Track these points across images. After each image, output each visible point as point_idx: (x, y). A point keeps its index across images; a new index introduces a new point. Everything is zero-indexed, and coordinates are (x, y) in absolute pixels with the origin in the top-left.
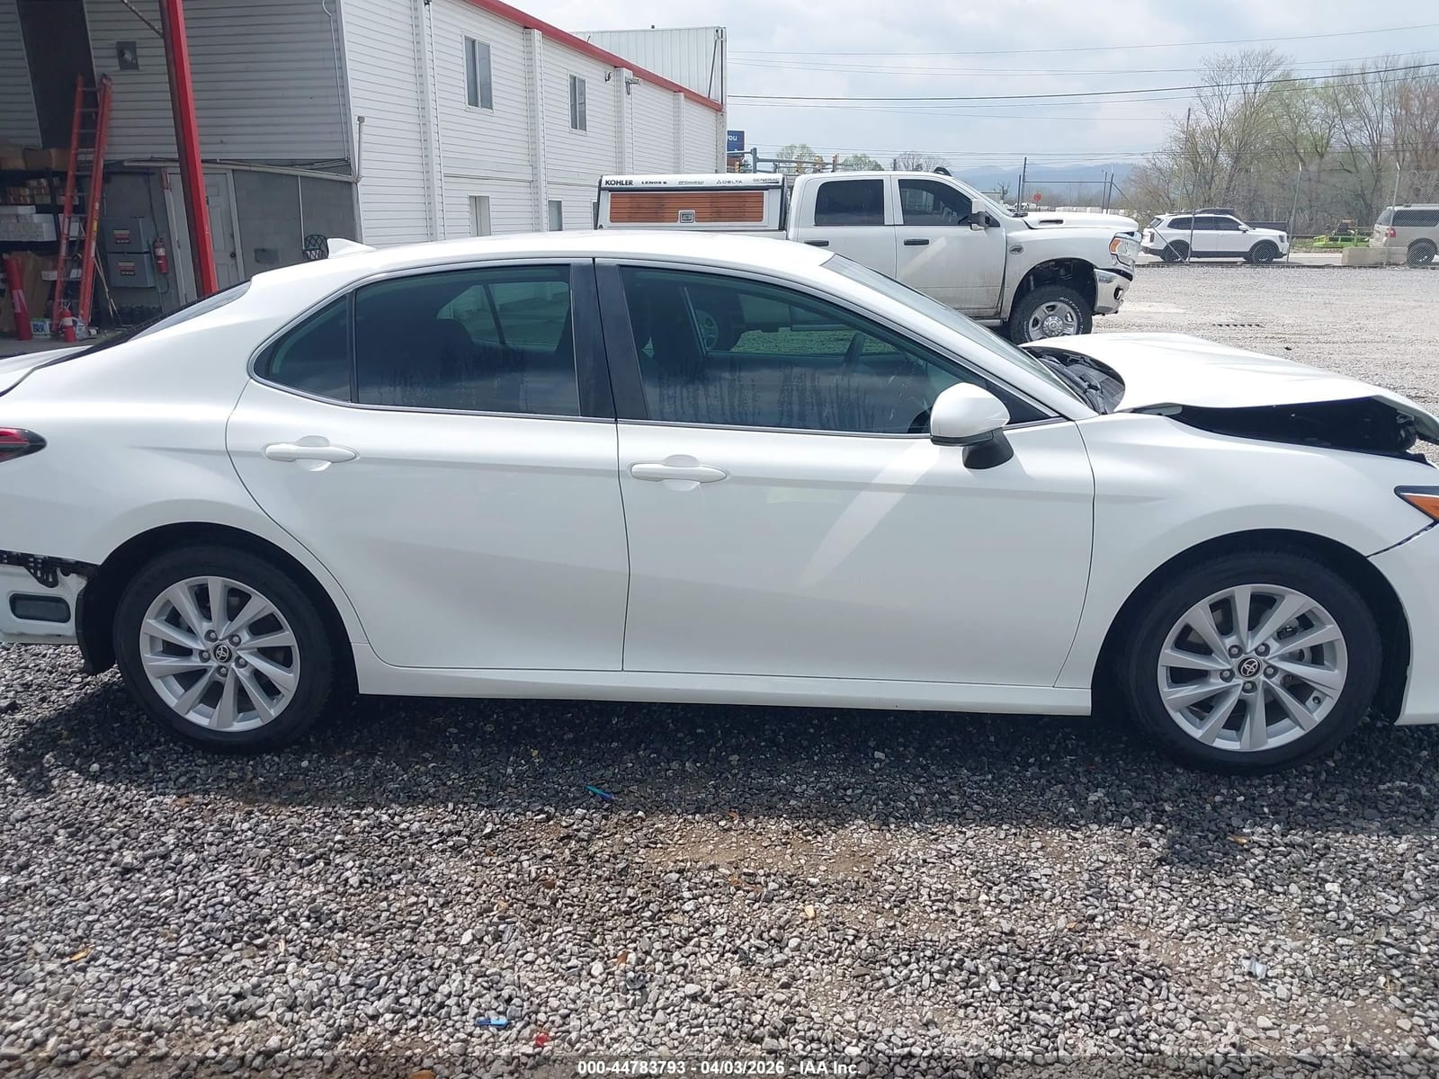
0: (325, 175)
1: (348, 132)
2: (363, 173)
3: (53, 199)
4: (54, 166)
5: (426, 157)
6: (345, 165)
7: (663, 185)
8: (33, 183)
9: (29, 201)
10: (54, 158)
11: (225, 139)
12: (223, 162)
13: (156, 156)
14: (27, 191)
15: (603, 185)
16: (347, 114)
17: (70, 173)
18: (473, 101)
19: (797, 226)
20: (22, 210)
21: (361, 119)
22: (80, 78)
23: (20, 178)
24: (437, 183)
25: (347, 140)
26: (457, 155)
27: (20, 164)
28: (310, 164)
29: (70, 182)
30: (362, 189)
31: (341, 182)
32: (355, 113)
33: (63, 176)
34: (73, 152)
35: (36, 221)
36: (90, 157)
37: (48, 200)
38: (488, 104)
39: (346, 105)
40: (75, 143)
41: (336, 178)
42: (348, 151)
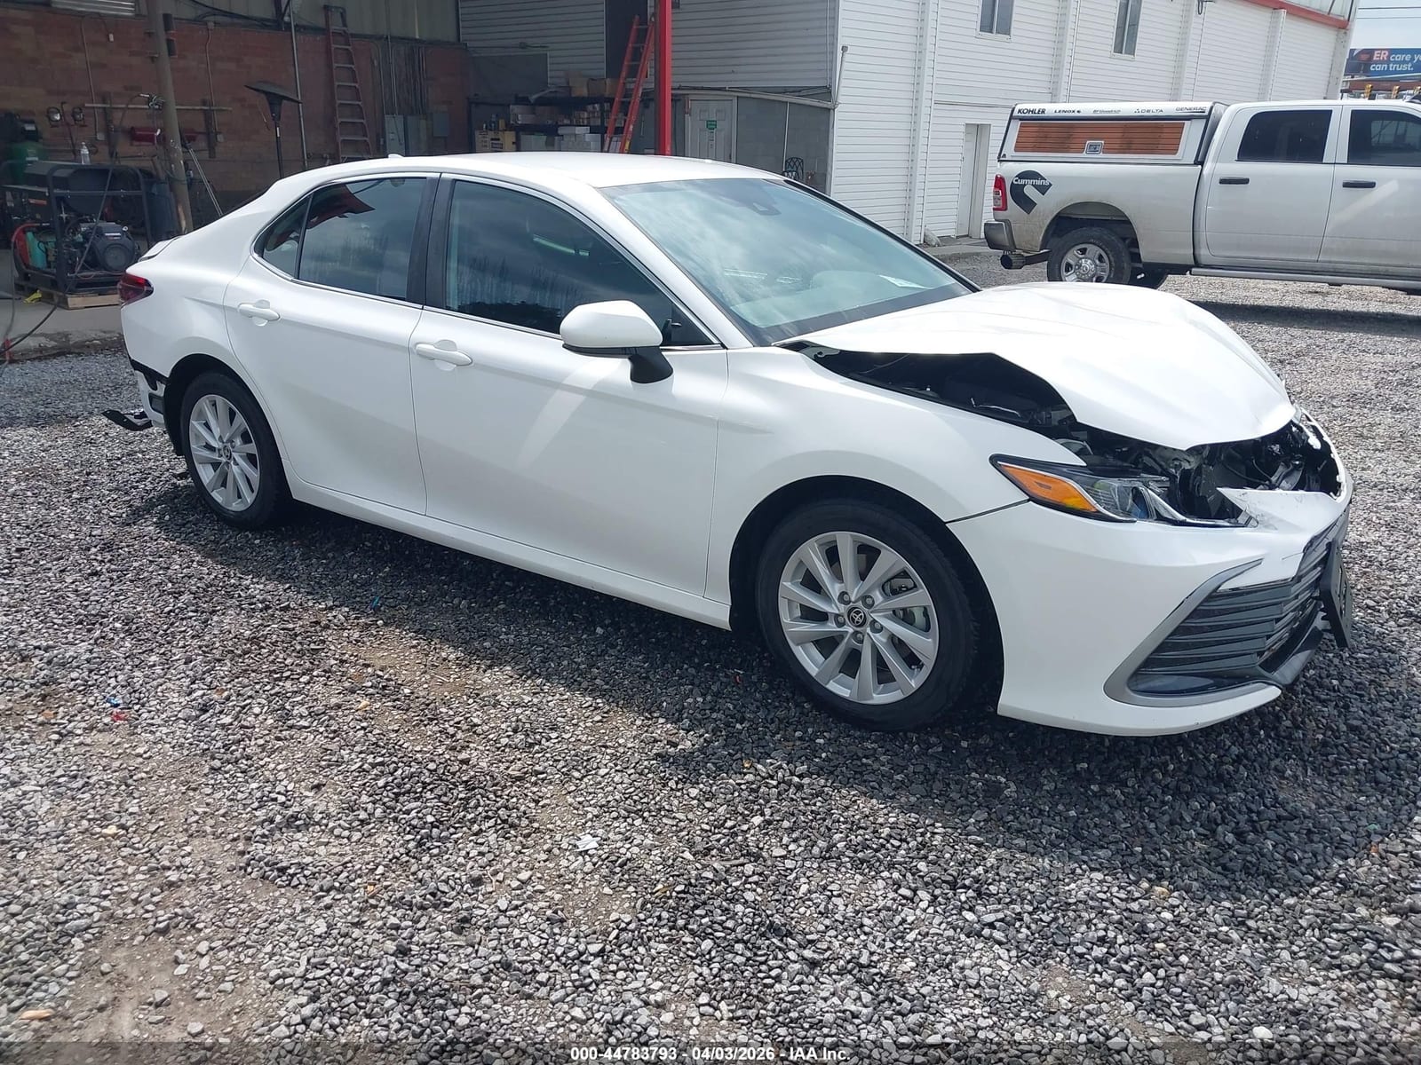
0: (808, 101)
1: (833, 61)
2: (841, 99)
3: (602, 122)
4: (607, 94)
5: (917, 84)
6: (827, 92)
7: (1076, 114)
8: (590, 108)
9: (586, 122)
10: (608, 88)
11: (735, 69)
12: (731, 89)
13: (683, 84)
14: (586, 115)
15: (1015, 113)
16: (834, 44)
17: (617, 99)
18: (987, 26)
19: (1216, 160)
20: (579, 130)
21: (844, 49)
22: (637, 17)
23: (581, 103)
24: (925, 110)
25: (832, 69)
26: (957, 83)
27: (584, 92)
28: (797, 91)
29: (616, 105)
30: (839, 117)
31: (821, 108)
32: (840, 43)
33: (611, 101)
34: (622, 81)
35: (587, 140)
36: (632, 86)
37: (598, 122)
38: (1005, 29)
39: (834, 36)
40: (624, 74)
41: (821, 105)
42: (831, 78)
